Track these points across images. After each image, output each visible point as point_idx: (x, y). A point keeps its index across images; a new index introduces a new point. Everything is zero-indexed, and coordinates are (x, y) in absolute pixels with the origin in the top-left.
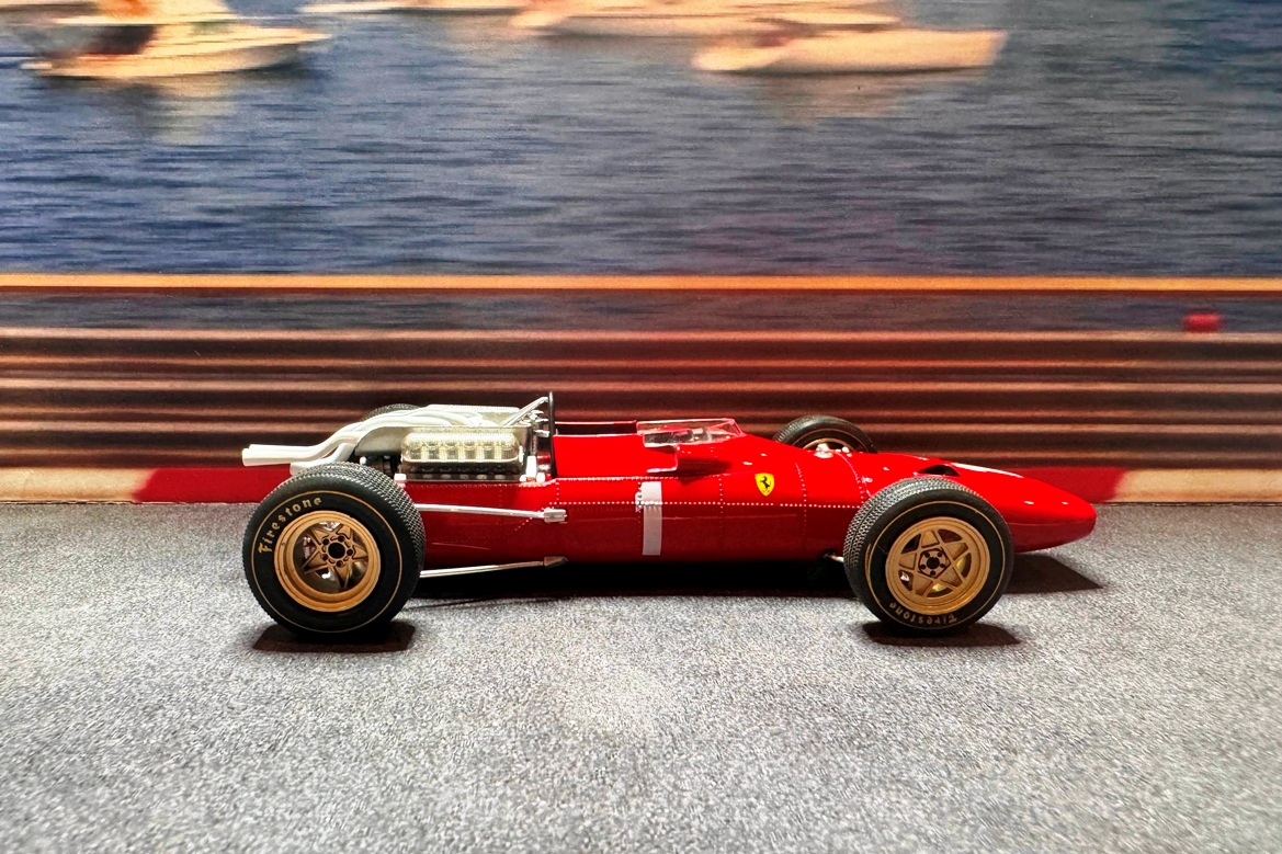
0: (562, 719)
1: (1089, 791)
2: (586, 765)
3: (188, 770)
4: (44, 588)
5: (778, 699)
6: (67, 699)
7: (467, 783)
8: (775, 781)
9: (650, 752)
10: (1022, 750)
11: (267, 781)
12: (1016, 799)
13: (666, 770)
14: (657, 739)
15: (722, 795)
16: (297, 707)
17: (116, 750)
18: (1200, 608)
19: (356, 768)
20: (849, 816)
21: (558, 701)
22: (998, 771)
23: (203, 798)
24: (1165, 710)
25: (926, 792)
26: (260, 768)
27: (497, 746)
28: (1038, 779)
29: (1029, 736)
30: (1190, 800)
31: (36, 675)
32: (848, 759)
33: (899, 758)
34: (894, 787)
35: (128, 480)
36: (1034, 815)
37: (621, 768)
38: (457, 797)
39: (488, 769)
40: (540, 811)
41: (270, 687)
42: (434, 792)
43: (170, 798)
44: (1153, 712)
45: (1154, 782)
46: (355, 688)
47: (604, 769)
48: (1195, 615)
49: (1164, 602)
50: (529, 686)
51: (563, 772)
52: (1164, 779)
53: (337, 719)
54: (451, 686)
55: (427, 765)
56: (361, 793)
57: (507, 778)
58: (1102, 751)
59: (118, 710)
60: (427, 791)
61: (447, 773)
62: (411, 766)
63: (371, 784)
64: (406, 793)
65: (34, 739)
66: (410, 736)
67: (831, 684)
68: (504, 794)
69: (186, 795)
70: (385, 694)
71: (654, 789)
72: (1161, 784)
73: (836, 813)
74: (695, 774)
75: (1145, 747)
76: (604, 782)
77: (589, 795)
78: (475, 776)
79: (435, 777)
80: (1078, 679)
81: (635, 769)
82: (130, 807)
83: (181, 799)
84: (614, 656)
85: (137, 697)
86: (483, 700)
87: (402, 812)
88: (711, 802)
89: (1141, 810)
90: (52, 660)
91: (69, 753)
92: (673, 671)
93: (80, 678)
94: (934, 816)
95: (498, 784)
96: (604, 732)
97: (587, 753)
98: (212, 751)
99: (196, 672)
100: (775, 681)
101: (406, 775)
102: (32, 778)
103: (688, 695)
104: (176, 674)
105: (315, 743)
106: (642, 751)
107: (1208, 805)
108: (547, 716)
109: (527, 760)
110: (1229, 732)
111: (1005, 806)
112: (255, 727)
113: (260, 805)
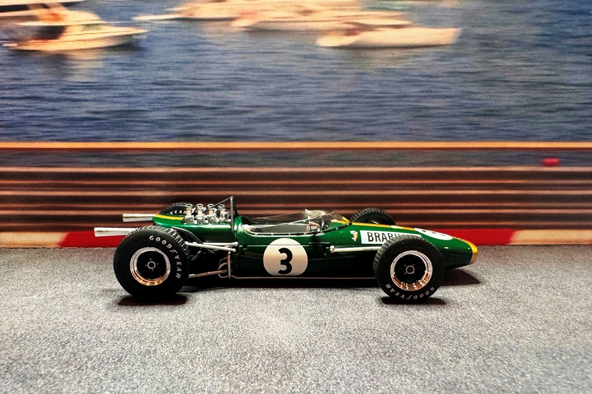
0: (253, 345)
1: (492, 375)
2: (263, 366)
3: (80, 371)
4: (16, 287)
5: (352, 336)
6: (25, 339)
7: (209, 375)
8: (349, 372)
9: (293, 360)
10: (463, 357)
11: (117, 375)
12: (459, 379)
13: (300, 368)
14: (296, 354)
15: (325, 379)
16: (132, 341)
17: (47, 362)
18: (547, 293)
19: (158, 369)
20: (382, 388)
21: (252, 337)
22: (451, 366)
23: (87, 383)
24: (529, 339)
25: (418, 376)
26: (113, 369)
27: (223, 358)
28: (470, 370)
29: (466, 351)
30: (538, 378)
31: (11, 329)
32: (383, 361)
33: (406, 361)
34: (404, 374)
35: (56, 238)
36: (466, 385)
37: (279, 367)
38: (204, 381)
39: (218, 368)
40: (241, 387)
41: (119, 332)
42: (193, 379)
43: (72, 384)
44: (523, 340)
45: (522, 371)
46: (159, 332)
47: (271, 368)
48: (544, 295)
49: (531, 290)
50: (239, 330)
51: (253, 369)
52: (527, 369)
53: (150, 346)
54: (203, 331)
55: (190, 367)
56: (159, 380)
57: (227, 372)
58: (499, 357)
59: (49, 344)
60: (190, 379)
61: (199, 371)
62: (183, 367)
63: (164, 376)
64: (180, 380)
65: (9, 358)
66: (183, 354)
67: (377, 328)
68: (225, 379)
69: (79, 382)
70: (172, 335)
71: (294, 376)
72: (526, 372)
73: (377, 386)
74: (313, 369)
75: (519, 356)
76: (271, 374)
77: (264, 380)
78: (212, 372)
79: (194, 372)
80: (490, 325)
81: (286, 367)
82: (53, 388)
83: (77, 384)
84: (278, 317)
85: (58, 338)
86: (217, 337)
87: (179, 388)
88: (320, 382)
89: (516, 383)
90: (19, 321)
91: (26, 364)
92: (305, 323)
93: (31, 329)
94: (421, 387)
95: (222, 375)
96: (273, 351)
97: (264, 361)
98: (91, 362)
99: (85, 326)
100: (351, 327)
101: (181, 372)
102: (8, 376)
103: (311, 334)
104: (76, 327)
105: (140, 358)
106: (289, 359)
107: (546, 381)
108: (247, 344)
109: (236, 364)
110: (557, 349)
111: (454, 382)
112: (112, 350)
113: (113, 386)
